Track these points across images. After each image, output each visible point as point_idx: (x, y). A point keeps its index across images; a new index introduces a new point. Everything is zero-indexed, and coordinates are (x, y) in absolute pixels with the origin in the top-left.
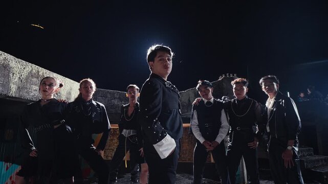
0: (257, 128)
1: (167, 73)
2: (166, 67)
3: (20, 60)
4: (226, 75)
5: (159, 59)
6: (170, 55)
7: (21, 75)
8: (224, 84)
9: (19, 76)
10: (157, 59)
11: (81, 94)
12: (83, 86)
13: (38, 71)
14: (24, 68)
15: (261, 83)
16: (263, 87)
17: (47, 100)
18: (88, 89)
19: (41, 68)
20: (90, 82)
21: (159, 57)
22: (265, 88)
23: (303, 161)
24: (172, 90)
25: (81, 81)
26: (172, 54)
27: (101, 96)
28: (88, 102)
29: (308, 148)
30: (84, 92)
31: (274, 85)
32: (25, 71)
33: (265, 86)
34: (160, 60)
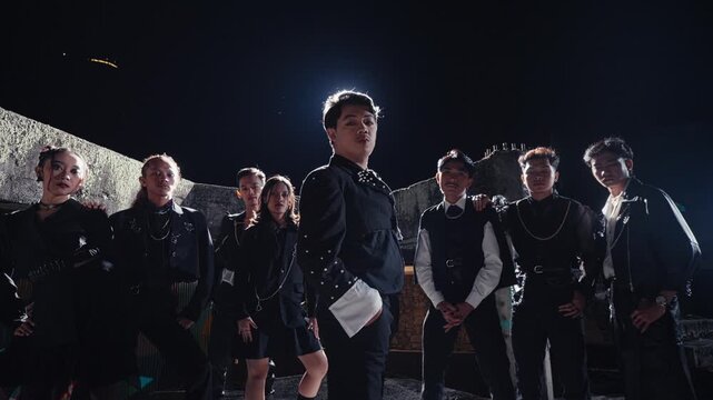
0: (582, 268)
1: (364, 153)
2: (362, 140)
3: (13, 114)
4: (500, 147)
5: (347, 121)
6: (373, 112)
7: (17, 149)
8: (494, 166)
9: (9, 151)
10: (341, 122)
11: (144, 189)
12: (149, 172)
13: (59, 140)
14: (24, 133)
15: (590, 162)
16: (594, 171)
17: (57, 206)
18: (164, 178)
19: (66, 134)
20: (167, 164)
21: (346, 117)
22: (598, 174)
23: (692, 349)
24: (374, 189)
25: (147, 160)
26: (377, 109)
27: (217, 202)
28: (161, 208)
29: (701, 321)
30: (151, 185)
31: (620, 164)
32: (25, 139)
33: (599, 169)
34: (347, 125)
